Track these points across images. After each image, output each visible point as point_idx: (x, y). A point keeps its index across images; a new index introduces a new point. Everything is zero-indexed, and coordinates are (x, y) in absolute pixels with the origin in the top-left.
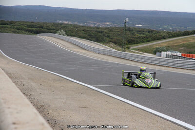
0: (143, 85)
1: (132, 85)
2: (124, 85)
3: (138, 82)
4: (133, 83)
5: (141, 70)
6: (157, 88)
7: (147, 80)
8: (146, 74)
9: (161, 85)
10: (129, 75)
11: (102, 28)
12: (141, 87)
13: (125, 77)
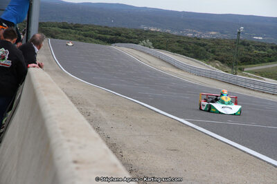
11: (204, 39)
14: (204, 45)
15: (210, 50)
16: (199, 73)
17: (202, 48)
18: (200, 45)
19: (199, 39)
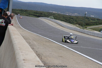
11: (73, 16)
15: (75, 20)
16: (71, 29)
18: (71, 18)
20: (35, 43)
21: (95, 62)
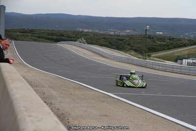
0: (132, 85)
1: (123, 85)
2: (117, 85)
3: (128, 83)
4: (124, 83)
5: (131, 73)
6: (142, 87)
7: (134, 81)
8: (134, 76)
9: (146, 85)
10: (121, 77)
11: (123, 36)
12: (130, 87)
13: (118, 79)
14: (122, 40)
15: (127, 43)
16: (120, 60)
17: (121, 42)
18: (119, 40)
19: (118, 36)
20: (54, 93)
21: (171, 121)
